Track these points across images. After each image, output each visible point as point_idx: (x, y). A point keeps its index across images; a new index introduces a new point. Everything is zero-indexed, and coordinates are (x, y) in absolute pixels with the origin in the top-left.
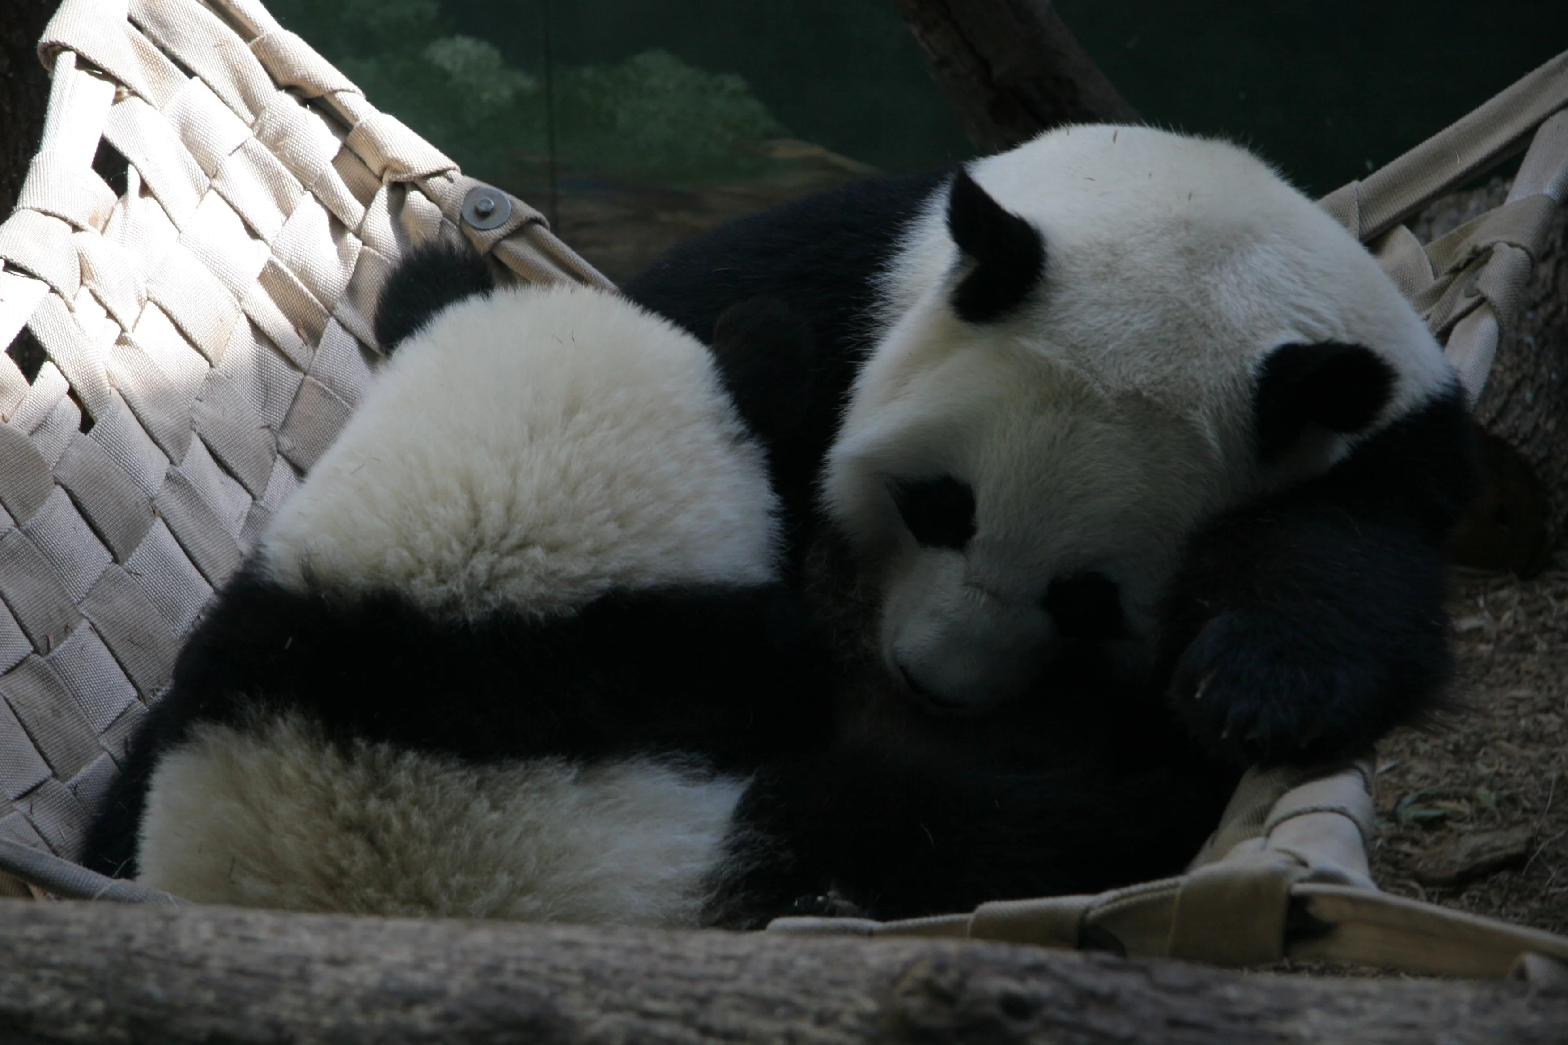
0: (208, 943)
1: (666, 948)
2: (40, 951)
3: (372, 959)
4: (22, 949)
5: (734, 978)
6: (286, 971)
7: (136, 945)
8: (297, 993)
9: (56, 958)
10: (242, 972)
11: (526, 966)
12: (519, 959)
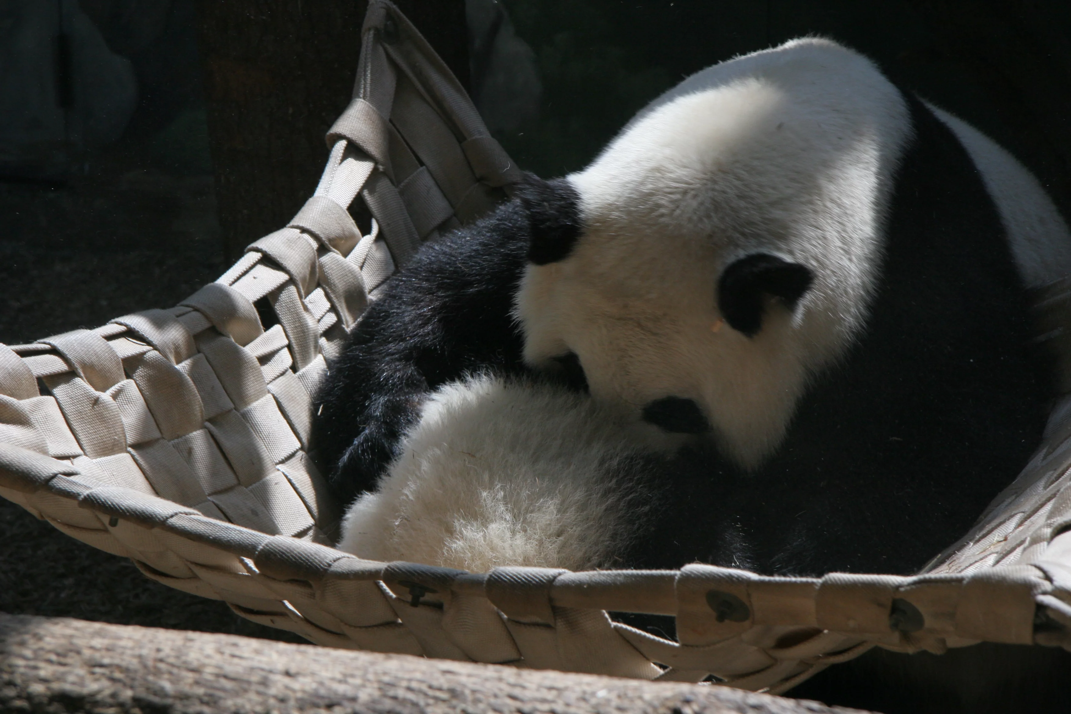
0: (208, 657)
1: (512, 680)
2: (97, 655)
3: (313, 674)
4: (87, 653)
5: (553, 702)
6: (255, 678)
7: (161, 655)
8: (259, 693)
9: (106, 661)
10: (226, 677)
11: (414, 685)
12: (410, 680)
